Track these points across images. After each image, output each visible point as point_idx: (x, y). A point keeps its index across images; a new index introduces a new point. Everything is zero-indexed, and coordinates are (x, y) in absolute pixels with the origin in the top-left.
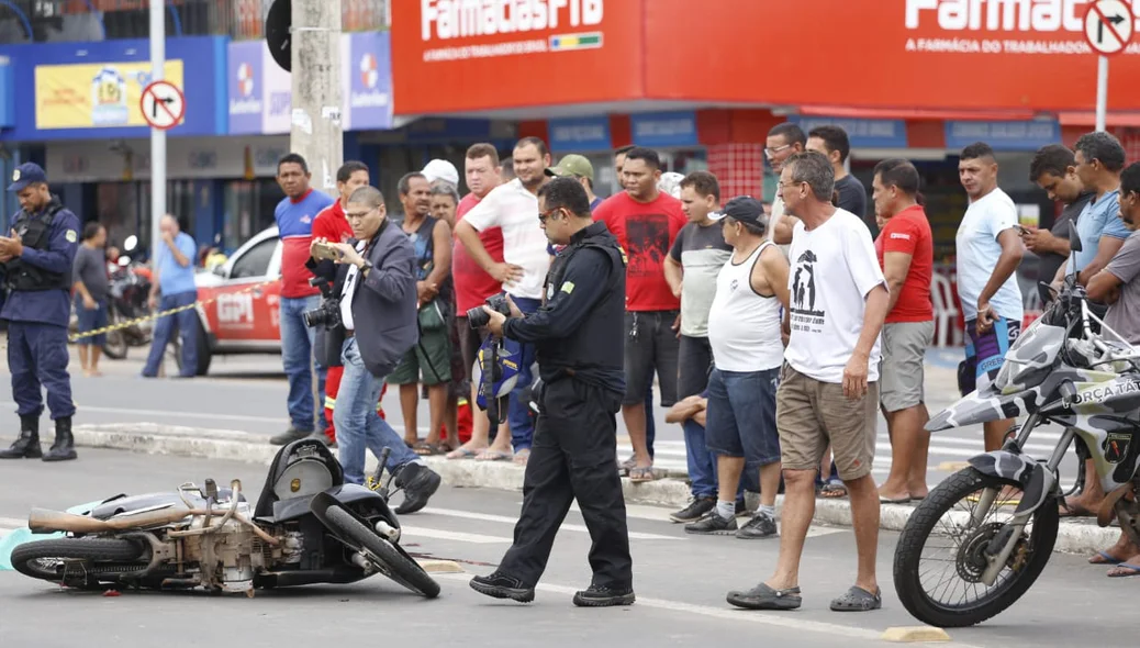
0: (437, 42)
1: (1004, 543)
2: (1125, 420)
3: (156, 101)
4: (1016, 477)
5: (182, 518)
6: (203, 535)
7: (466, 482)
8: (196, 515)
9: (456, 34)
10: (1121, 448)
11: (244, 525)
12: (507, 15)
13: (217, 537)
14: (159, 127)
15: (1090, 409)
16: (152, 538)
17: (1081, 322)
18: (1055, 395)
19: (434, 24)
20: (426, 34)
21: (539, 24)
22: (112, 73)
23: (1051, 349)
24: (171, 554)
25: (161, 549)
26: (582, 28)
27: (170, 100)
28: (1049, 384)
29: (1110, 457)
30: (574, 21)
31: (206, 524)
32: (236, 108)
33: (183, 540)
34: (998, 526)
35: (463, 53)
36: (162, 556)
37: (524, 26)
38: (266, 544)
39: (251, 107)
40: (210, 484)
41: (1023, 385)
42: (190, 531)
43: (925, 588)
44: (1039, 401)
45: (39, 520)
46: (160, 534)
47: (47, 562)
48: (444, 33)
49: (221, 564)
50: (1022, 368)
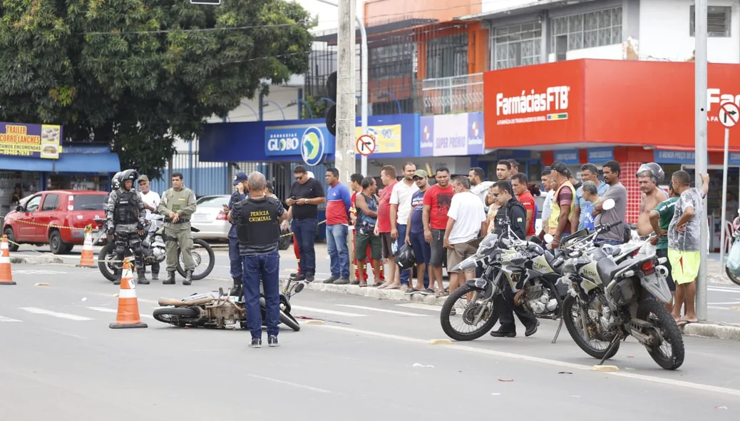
0: (503, 117)
1: (479, 311)
2: (519, 267)
3: (363, 143)
4: (483, 287)
5: (210, 301)
6: (217, 307)
7: (383, 297)
8: (215, 300)
9: (510, 113)
10: (518, 277)
11: (232, 304)
12: (530, 105)
13: (222, 308)
14: (364, 155)
15: (506, 263)
16: (200, 308)
17: (507, 232)
18: (494, 259)
19: (501, 108)
20: (498, 113)
21: (543, 109)
22: (372, 130)
23: (493, 243)
24: (207, 314)
25: (203, 313)
26: (560, 111)
27: (369, 143)
28: (493, 255)
29: (514, 280)
30: (557, 108)
31: (218, 304)
32: (423, 145)
33: (211, 309)
34: (478, 304)
35: (513, 121)
36: (204, 315)
37: (537, 109)
38: (239, 311)
39: (428, 145)
40: (221, 289)
41: (484, 255)
42: (213, 306)
43: (453, 326)
44: (489, 260)
45: (162, 301)
46: (203, 307)
47: (167, 316)
48: (505, 112)
49: (224, 318)
50: (484, 248)
